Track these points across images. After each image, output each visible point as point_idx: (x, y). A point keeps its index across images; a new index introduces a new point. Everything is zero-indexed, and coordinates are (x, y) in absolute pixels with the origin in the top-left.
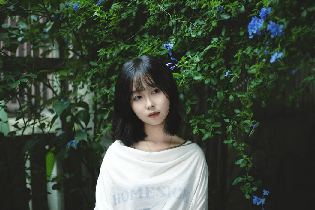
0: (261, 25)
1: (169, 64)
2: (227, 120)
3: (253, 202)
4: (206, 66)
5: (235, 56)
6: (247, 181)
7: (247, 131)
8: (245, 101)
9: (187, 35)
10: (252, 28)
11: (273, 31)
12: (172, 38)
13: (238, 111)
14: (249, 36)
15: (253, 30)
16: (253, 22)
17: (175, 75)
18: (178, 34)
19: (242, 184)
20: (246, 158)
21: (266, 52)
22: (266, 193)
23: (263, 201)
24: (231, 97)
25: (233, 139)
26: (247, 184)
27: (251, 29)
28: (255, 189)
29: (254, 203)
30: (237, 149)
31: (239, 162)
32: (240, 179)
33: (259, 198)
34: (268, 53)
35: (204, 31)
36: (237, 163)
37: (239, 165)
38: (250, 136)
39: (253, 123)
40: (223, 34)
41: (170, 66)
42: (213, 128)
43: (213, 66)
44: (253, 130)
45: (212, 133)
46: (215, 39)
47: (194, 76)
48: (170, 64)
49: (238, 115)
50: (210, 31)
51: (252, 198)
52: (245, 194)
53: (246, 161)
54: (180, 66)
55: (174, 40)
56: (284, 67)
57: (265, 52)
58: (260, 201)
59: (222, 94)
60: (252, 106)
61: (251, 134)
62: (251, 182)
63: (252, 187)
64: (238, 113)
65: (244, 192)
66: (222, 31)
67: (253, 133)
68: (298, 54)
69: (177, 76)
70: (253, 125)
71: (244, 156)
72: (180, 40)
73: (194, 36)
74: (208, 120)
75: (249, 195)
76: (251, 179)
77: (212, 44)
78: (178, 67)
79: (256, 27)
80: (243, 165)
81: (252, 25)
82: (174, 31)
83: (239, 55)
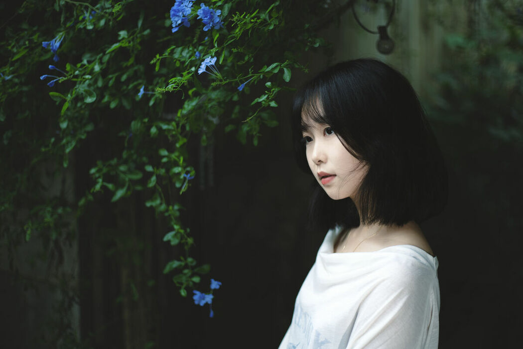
0: (188, 10)
1: (44, 76)
2: (149, 168)
3: (193, 300)
4: (111, 78)
5: (152, 62)
6: (186, 267)
7: (178, 185)
8: (173, 136)
9: (81, 26)
10: (174, 15)
11: (206, 20)
12: (61, 32)
13: (164, 152)
14: (173, 28)
15: (176, 19)
16: (177, 5)
17: (53, 96)
18: (68, 25)
19: (178, 271)
20: (178, 229)
21: (198, 55)
22: (215, 285)
23: (209, 298)
24: (154, 130)
25: (162, 199)
26: (186, 271)
27: (174, 18)
28: (196, 279)
29: (196, 303)
30: (166, 214)
31: (169, 237)
32: (175, 264)
33: (204, 294)
34: (201, 57)
35: (109, 20)
36: (166, 239)
37: (169, 242)
38: (181, 193)
39: (187, 173)
40: (140, 23)
41: (47, 80)
42: (130, 180)
43: (124, 78)
44: (186, 184)
45: (128, 189)
46: (123, 34)
47: (86, 97)
48: (47, 77)
49: (165, 160)
50: (119, 19)
51: (191, 294)
52: (180, 288)
53: (179, 235)
54: (63, 80)
55: (62, 35)
56: (221, 81)
57: (196, 56)
58: (204, 299)
59: (139, 124)
60: (184, 144)
61: (183, 190)
62: (193, 268)
63: (193, 275)
64: (164, 157)
65: (178, 285)
66: (138, 19)
67: (186, 188)
68: (246, 58)
69: (57, 97)
70: (185, 175)
71: (176, 227)
72: (71, 34)
73: (90, 27)
74: (123, 168)
75: (185, 291)
76: (192, 262)
77: (119, 41)
78: (60, 82)
79: (180, 14)
80: (175, 242)
81: (174, 10)
82: (62, 20)
83: (158, 60)
